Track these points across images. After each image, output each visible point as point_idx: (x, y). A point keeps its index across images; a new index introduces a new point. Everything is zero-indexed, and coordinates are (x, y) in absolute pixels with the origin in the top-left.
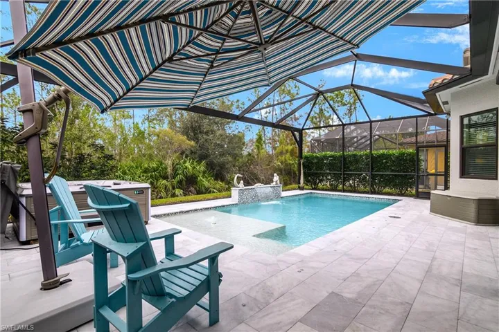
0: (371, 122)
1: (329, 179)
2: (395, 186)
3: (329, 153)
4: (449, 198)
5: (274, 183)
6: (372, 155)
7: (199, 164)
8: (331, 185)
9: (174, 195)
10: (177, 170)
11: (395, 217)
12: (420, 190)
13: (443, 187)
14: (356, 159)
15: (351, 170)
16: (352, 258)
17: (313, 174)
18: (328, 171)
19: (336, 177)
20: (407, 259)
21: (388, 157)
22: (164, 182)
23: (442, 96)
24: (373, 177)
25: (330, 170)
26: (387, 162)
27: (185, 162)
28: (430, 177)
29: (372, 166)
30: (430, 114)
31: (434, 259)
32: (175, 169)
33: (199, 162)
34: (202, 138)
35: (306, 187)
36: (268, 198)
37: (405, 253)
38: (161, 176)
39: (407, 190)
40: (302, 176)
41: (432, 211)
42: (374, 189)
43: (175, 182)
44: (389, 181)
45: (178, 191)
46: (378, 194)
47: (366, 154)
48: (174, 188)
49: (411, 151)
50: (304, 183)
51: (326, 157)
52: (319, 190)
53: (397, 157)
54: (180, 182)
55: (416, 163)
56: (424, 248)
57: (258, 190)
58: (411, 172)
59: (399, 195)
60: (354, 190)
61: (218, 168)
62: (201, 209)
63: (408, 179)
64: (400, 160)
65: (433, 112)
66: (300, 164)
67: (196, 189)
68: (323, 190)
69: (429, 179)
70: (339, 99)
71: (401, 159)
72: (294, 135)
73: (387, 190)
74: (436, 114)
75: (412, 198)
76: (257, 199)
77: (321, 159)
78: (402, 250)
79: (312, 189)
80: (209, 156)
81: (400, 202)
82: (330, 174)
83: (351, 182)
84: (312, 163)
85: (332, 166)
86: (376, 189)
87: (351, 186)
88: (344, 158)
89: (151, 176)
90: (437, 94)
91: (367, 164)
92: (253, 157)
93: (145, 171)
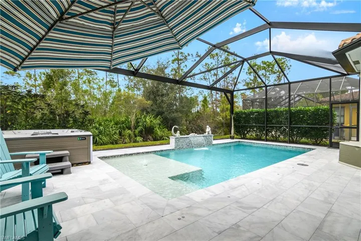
0: (290, 83)
1: (254, 131)
2: (311, 137)
3: (255, 110)
4: (357, 149)
5: (207, 133)
6: (290, 110)
7: (155, 119)
8: (257, 135)
9: (135, 141)
10: (139, 122)
11: (303, 165)
12: (333, 140)
13: (355, 139)
14: (278, 114)
15: (273, 124)
16: (241, 207)
17: (242, 127)
18: (254, 124)
19: (261, 129)
20: (299, 212)
21: (304, 112)
22: (129, 131)
23: (352, 56)
24: (292, 129)
25: (256, 123)
26: (304, 117)
27: (145, 117)
28: (345, 129)
29: (290, 120)
30: (343, 75)
31: (329, 212)
32: (137, 122)
33: (156, 117)
34: (159, 99)
35: (236, 136)
36: (201, 145)
37: (299, 203)
38: (127, 128)
39: (322, 140)
40: (233, 127)
41: (340, 160)
42: (292, 139)
43: (137, 131)
44: (305, 133)
45: (138, 138)
46: (296, 143)
47: (286, 110)
48: (136, 136)
49: (326, 107)
50: (235, 133)
51: (252, 113)
52: (247, 139)
53: (313, 112)
54: (141, 132)
55: (330, 117)
56: (322, 199)
57: (192, 139)
58: (325, 125)
59: (314, 144)
60: (276, 140)
61: (171, 122)
62: (143, 153)
63: (323, 131)
64: (315, 115)
65: (346, 73)
66: (231, 118)
67: (153, 137)
68: (250, 139)
69: (344, 131)
70: (270, 69)
71: (316, 113)
72: (226, 95)
73: (304, 140)
74: (348, 74)
75: (326, 148)
76: (190, 146)
77: (248, 115)
78: (298, 200)
79: (242, 138)
80: (163, 113)
81: (314, 150)
82: (256, 126)
83: (273, 133)
84: (241, 117)
85: (257, 120)
86: (295, 139)
87: (272, 136)
88: (267, 114)
89: (120, 128)
90: (347, 54)
91: (287, 119)
92: (201, 114)
93: (116, 124)
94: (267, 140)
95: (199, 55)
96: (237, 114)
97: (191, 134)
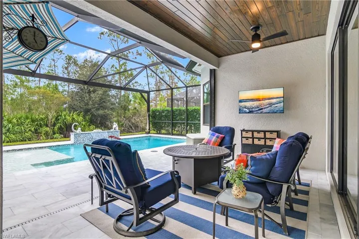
0: (187, 87)
3: (166, 108)
5: (113, 129)
7: (79, 116)
10: (59, 120)
11: (153, 151)
15: (178, 120)
22: (47, 129)
25: (165, 120)
26: (196, 115)
29: (187, 117)
32: (57, 119)
38: (45, 125)
40: (148, 124)
43: (56, 128)
45: (57, 135)
48: (54, 133)
51: (163, 111)
54: (60, 128)
57: (95, 135)
72: (142, 95)
77: (161, 113)
85: (166, 117)
89: (37, 125)
92: (137, 111)
93: (33, 121)
94: (173, 134)
95: (139, 53)
96: (154, 112)
97: (95, 130)
